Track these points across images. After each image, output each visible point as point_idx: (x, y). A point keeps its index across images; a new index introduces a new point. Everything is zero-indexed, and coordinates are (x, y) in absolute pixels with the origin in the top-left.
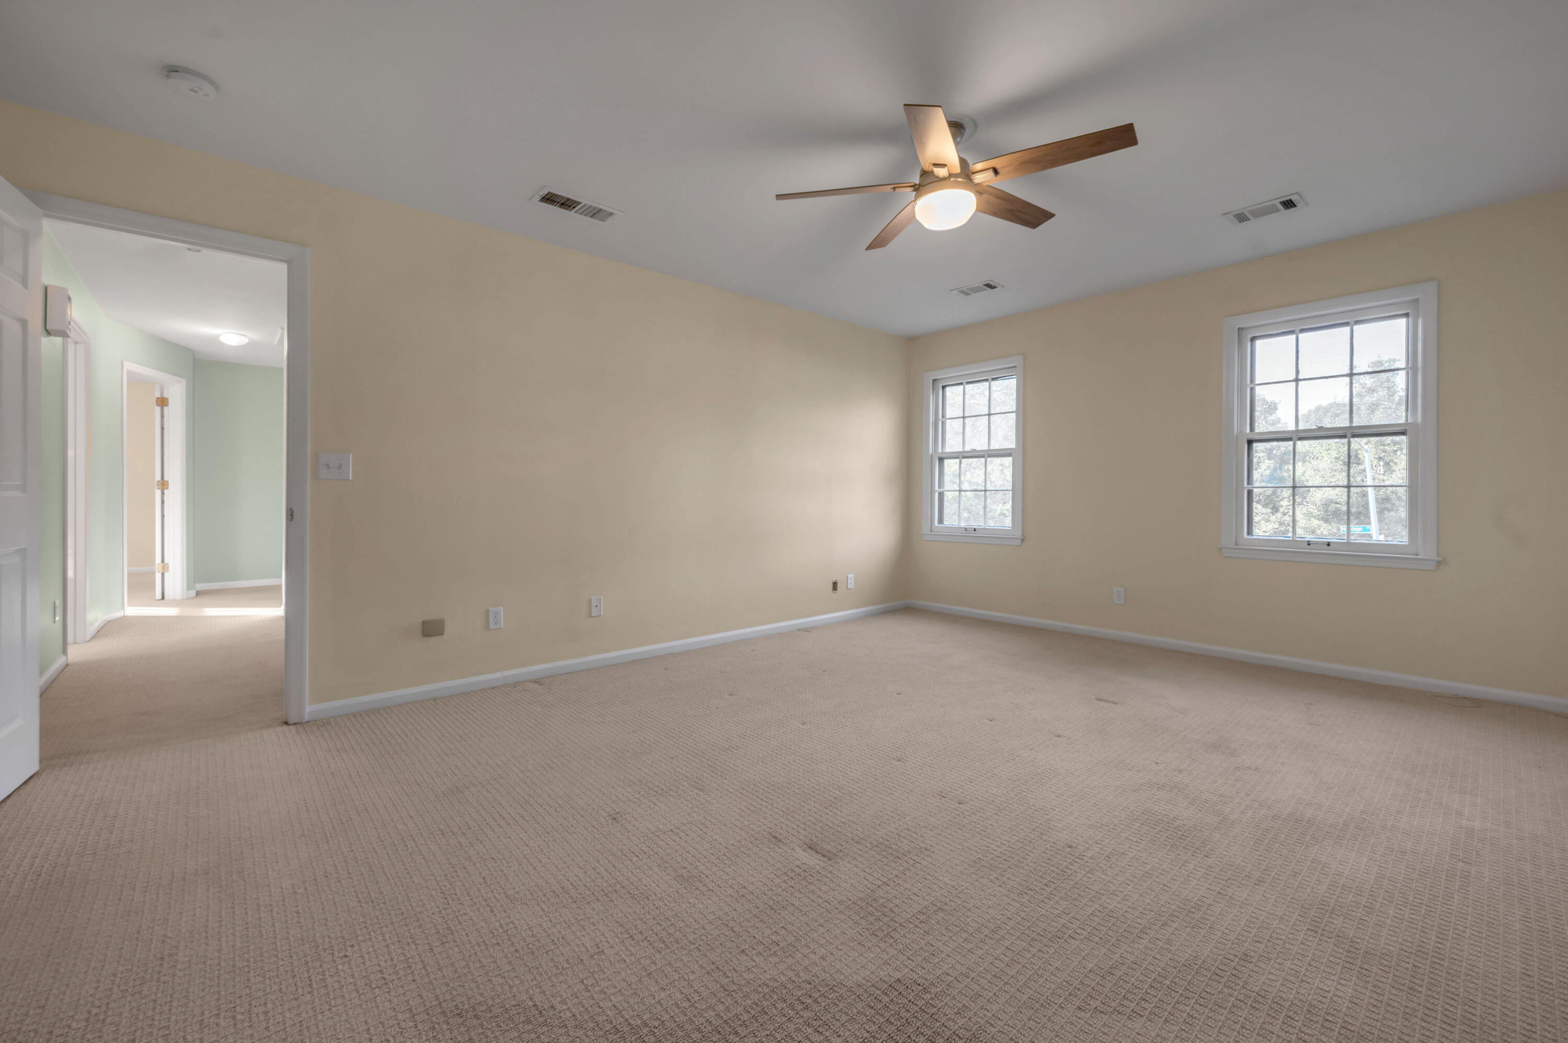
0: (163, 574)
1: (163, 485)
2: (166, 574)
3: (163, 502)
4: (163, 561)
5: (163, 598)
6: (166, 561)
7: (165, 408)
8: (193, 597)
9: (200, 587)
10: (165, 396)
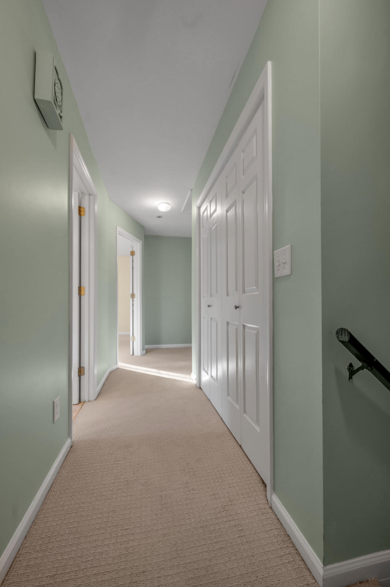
0: (133, 342)
1: (133, 296)
2: (134, 342)
3: (133, 305)
4: (133, 335)
5: (133, 354)
6: (134, 335)
7: (134, 256)
8: (145, 354)
9: (147, 347)
10: (134, 250)
